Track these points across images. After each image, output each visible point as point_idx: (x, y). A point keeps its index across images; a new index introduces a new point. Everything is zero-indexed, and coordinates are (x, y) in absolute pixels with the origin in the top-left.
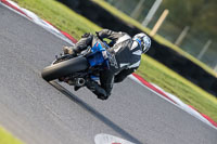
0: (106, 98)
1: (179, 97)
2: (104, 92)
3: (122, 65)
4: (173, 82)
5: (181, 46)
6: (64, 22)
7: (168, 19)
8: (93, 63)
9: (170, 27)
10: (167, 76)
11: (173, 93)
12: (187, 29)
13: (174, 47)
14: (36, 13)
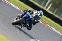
0: (30, 30)
1: (55, 28)
2: (30, 28)
3: (35, 20)
4: (53, 24)
5: (55, 14)
6: (22, 7)
7: (52, 6)
8: (27, 20)
9: (52, 8)
10: (51, 22)
11: (53, 27)
12: (57, 9)
13: (53, 14)
14: (14, 4)
